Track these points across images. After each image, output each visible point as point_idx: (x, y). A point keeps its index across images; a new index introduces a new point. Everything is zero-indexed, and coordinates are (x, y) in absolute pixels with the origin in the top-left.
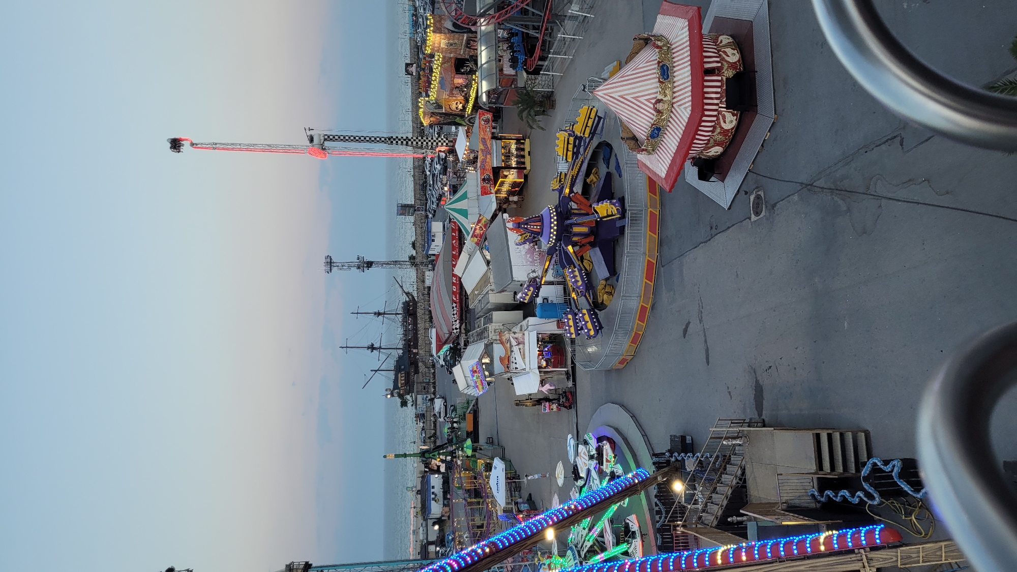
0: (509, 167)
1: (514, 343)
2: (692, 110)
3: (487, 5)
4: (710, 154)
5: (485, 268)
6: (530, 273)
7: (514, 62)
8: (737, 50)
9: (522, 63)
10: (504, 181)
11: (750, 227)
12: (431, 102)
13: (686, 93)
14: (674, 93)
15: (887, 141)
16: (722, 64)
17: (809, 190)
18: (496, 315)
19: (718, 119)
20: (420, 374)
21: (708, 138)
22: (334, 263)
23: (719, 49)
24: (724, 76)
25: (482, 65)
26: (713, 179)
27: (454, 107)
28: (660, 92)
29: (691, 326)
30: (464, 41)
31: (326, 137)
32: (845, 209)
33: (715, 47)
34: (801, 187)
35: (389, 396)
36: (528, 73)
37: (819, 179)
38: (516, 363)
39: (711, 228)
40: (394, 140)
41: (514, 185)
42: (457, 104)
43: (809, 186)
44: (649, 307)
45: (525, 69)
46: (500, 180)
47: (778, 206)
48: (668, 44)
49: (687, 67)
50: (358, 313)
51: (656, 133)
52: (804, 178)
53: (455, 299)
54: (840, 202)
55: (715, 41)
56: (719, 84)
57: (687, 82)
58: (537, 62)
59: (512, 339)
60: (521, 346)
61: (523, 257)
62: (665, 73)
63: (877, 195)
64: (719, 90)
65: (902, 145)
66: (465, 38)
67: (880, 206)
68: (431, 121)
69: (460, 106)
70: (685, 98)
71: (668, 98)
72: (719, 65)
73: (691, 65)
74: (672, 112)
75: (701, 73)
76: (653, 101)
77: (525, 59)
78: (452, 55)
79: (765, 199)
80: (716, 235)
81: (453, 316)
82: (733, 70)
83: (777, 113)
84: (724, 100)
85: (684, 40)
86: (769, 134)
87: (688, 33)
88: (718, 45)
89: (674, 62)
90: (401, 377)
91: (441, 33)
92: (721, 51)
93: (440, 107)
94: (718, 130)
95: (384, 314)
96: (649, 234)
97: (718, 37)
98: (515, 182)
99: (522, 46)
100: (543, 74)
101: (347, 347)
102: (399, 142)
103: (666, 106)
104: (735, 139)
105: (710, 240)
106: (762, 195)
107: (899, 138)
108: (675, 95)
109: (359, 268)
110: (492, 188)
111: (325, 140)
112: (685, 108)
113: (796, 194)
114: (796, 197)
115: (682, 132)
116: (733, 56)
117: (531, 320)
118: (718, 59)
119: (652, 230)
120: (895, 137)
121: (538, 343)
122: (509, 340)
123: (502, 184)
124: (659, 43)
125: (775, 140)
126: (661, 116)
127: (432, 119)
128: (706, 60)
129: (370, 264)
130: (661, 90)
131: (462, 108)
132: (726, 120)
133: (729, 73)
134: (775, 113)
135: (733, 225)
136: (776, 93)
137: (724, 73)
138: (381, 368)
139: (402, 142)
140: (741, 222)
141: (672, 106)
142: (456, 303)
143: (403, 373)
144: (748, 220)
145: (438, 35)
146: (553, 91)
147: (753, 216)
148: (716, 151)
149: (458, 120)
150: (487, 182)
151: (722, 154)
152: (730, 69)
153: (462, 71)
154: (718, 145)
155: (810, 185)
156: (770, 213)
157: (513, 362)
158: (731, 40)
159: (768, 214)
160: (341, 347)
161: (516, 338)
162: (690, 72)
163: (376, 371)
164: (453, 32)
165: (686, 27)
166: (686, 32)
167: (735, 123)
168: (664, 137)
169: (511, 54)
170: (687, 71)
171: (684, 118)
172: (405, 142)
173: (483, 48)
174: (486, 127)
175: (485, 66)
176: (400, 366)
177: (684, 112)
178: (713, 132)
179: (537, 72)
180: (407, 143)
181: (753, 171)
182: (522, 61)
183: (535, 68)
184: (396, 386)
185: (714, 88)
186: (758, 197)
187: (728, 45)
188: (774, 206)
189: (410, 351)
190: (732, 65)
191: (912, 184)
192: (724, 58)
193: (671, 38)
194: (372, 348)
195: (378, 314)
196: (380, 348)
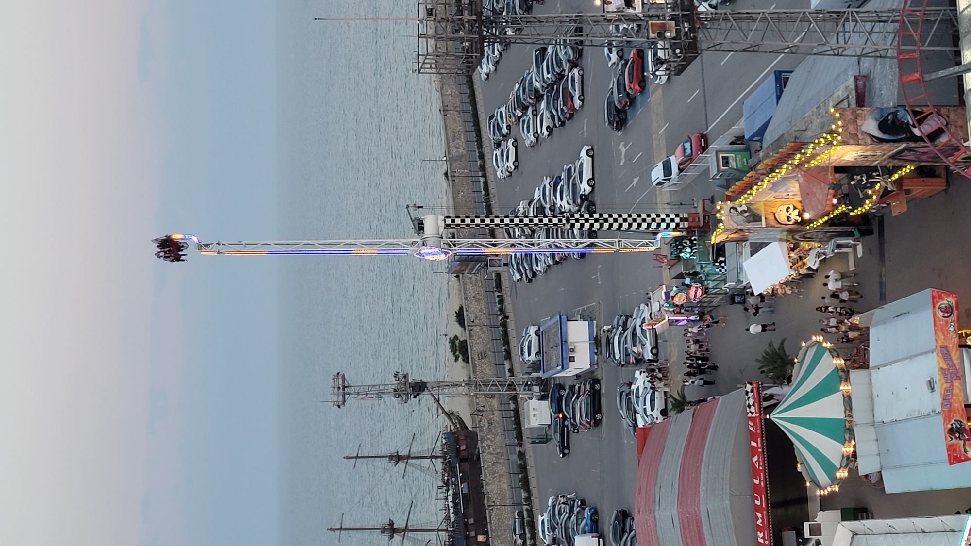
22: (349, 386)
50: (357, 457)
95: (408, 457)
101: (341, 529)
129: (420, 388)
160: (331, 529)
189: (468, 538)
194: (391, 530)
195: (397, 458)
196: (406, 529)
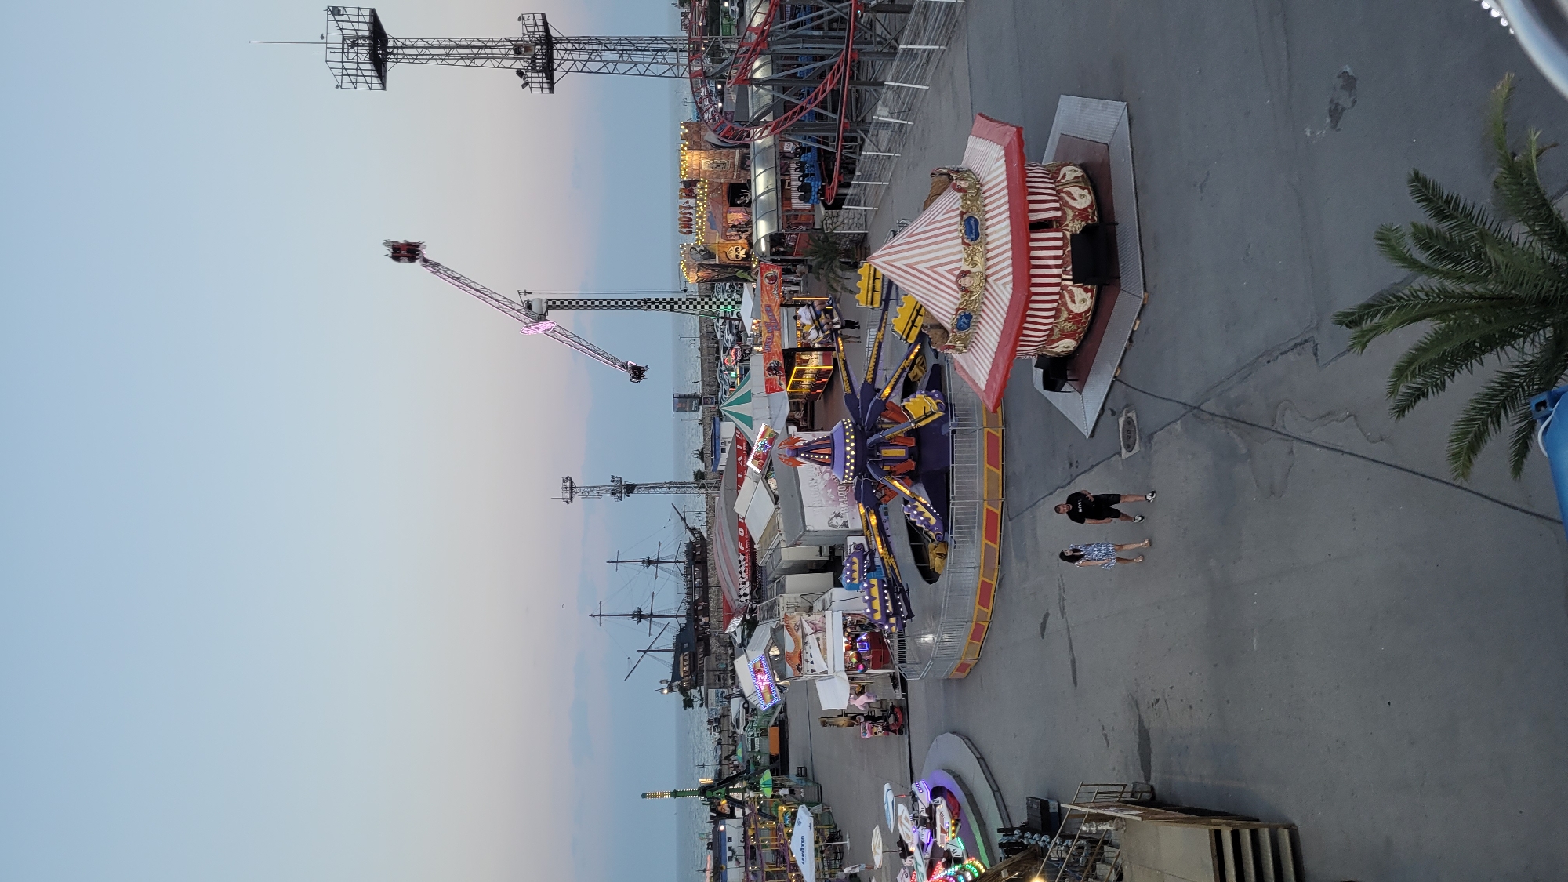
0: (808, 348)
1: (808, 630)
2: (1014, 288)
3: (763, 107)
4: (1058, 350)
5: (771, 507)
6: (832, 519)
7: (805, 189)
8: (1089, 189)
9: (818, 193)
10: (804, 370)
11: (1121, 468)
12: (698, 249)
13: (1004, 260)
14: (988, 259)
15: (1295, 346)
16: (1064, 213)
17: (1195, 415)
18: (792, 581)
19: (1062, 297)
20: (713, 656)
21: (1050, 327)
22: (576, 488)
23: (1060, 188)
24: (1068, 230)
25: (757, 198)
26: (1067, 387)
27: (732, 255)
28: (965, 259)
29: (1050, 619)
30: (737, 160)
31: (550, 303)
32: (1244, 451)
33: (1054, 186)
34: (1184, 411)
35: (666, 691)
36: (827, 207)
37: (1208, 400)
38: (812, 663)
39: (1071, 465)
40: (653, 303)
41: (819, 374)
42: (737, 249)
43: (1194, 410)
44: (994, 583)
45: (823, 202)
46: (796, 368)
47: (1156, 438)
48: (978, 185)
49: (1004, 220)
50: (617, 562)
51: (964, 323)
52: (1187, 396)
53: (742, 548)
54: (1237, 440)
55: (1054, 174)
56: (1060, 243)
57: (1006, 243)
58: (837, 191)
59: (805, 625)
60: (820, 635)
61: (822, 492)
62: (973, 229)
63: (1286, 433)
64: (1060, 253)
65: (1316, 354)
66: (737, 156)
67: (1291, 452)
68: (699, 277)
69: (742, 254)
70: (1003, 269)
71: (979, 268)
72: (1059, 213)
73: (1010, 217)
74: (986, 289)
75: (1027, 227)
76: (957, 273)
77: (822, 186)
78: (723, 180)
79: (1138, 425)
80: (1077, 476)
81: (740, 576)
82: (1082, 221)
83: (1148, 289)
84: (1070, 268)
85: (1000, 179)
86: (1138, 322)
87: (1004, 168)
88: (1059, 182)
89: (987, 212)
90: (684, 661)
91: (701, 150)
92: (1063, 192)
93: (711, 256)
94: (1065, 315)
95: (658, 562)
96: (988, 468)
97: (1060, 169)
98: (820, 370)
99: (816, 166)
100: (847, 209)
101: (600, 615)
102: (661, 307)
103: (976, 281)
104: (1092, 327)
105: (1069, 484)
106: (1134, 418)
107: (1310, 344)
108: (990, 263)
109: (614, 494)
110: (782, 382)
111: (549, 307)
112: (1005, 284)
113: (1179, 422)
114: (1178, 426)
115: (1002, 321)
116: (1082, 199)
117: (837, 593)
118: (1057, 205)
119: (992, 461)
120: (1306, 341)
121: (845, 631)
122: (801, 625)
123: (801, 373)
124: (963, 184)
125: (1147, 332)
126: (970, 297)
127: (699, 274)
128: (1032, 206)
129: (630, 488)
130: (966, 256)
131: (744, 256)
132: (1076, 298)
133: (1075, 226)
134: (1145, 290)
135: (1098, 464)
136: (1144, 258)
137: (1067, 226)
138: (652, 648)
139: (665, 307)
140: (1108, 459)
141: (986, 281)
142: (743, 554)
143: (687, 655)
144: (1117, 456)
145: (695, 152)
146: (866, 234)
147: (1124, 450)
148: (1065, 345)
149: (740, 273)
150: (774, 372)
151: (1077, 350)
152: (1078, 220)
153: (739, 202)
154: (1068, 337)
155: (1195, 408)
156: (1146, 447)
157: (807, 661)
158: (1079, 173)
159: (1143, 449)
160: (591, 615)
161: (811, 622)
162: (1009, 229)
163: (645, 652)
164: (718, 147)
165: (1001, 158)
166: (1001, 166)
167: (1089, 303)
168: (979, 328)
169: (801, 179)
170: (1006, 227)
171: (1004, 298)
172: (668, 307)
173: (760, 170)
174: (771, 288)
175: (762, 197)
176: (682, 644)
177: (1003, 291)
178: (1055, 317)
179: (838, 204)
180: (672, 307)
181: (1122, 379)
182: (817, 190)
183: (835, 199)
184: (676, 676)
185: (1051, 252)
186: (1129, 421)
187: (1073, 182)
188: (1151, 437)
189: (697, 621)
190: (1081, 214)
191: (1333, 420)
192: (1067, 202)
193: (982, 174)
194: (639, 615)
195: (648, 562)
196: (651, 615)
